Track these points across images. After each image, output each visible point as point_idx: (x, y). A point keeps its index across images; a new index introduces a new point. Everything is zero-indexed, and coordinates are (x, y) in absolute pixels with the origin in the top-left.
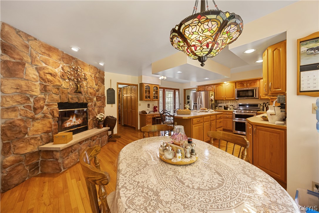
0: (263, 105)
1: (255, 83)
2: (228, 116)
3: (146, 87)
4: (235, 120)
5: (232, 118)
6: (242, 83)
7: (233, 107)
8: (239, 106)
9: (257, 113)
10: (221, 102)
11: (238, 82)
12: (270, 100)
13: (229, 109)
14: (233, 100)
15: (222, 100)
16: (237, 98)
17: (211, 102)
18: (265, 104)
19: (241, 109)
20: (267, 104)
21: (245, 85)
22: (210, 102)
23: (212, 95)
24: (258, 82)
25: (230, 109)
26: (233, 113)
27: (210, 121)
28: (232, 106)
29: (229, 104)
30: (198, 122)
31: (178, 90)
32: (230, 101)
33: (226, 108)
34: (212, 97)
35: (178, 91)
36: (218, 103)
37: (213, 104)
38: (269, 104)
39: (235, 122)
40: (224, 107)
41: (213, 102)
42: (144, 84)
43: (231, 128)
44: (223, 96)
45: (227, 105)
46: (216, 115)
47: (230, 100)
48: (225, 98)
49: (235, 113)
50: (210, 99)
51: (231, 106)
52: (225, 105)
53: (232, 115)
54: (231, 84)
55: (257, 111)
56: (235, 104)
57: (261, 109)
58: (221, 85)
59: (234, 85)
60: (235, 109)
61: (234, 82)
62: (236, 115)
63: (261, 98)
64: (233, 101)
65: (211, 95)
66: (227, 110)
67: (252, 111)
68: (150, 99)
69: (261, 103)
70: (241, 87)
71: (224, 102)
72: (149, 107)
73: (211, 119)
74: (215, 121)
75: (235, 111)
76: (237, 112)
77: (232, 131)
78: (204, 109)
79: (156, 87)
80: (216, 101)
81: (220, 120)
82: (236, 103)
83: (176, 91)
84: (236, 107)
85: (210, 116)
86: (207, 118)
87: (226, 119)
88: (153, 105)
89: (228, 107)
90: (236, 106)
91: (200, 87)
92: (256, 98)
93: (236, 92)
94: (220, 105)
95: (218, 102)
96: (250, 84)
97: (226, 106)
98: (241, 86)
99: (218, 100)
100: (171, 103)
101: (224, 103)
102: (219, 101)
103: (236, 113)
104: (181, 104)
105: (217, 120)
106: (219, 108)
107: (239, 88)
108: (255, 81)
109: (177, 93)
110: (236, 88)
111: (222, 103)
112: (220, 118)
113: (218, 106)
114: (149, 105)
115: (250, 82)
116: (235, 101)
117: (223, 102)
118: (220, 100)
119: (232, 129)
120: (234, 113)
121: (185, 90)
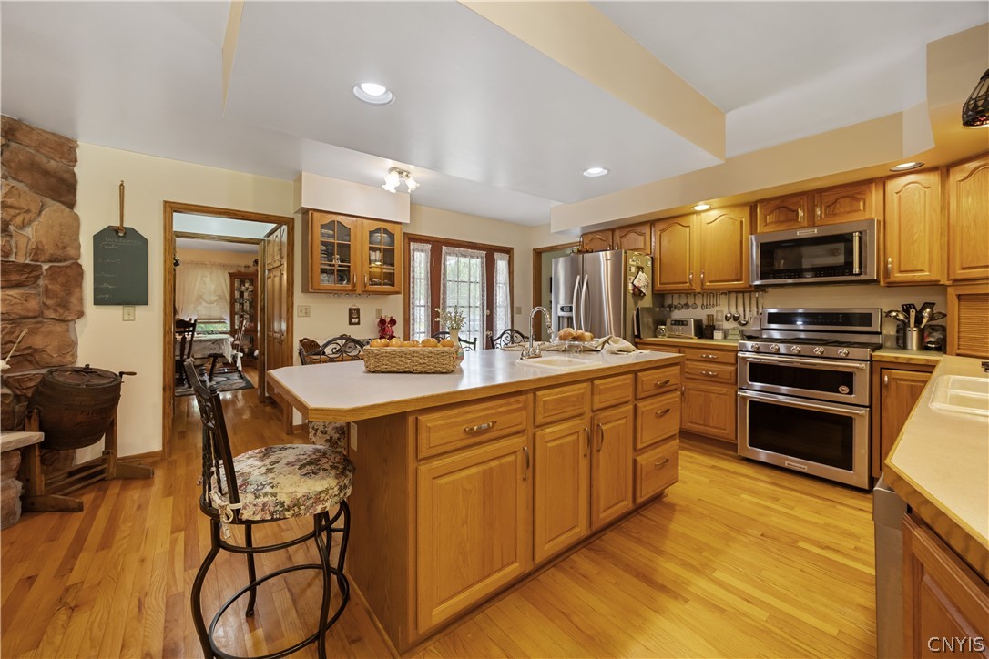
0: (901, 317)
1: (858, 200)
2: (713, 369)
3: (323, 226)
4: (749, 393)
5: (735, 383)
6: (783, 204)
7: (740, 323)
8: (769, 322)
9: (871, 361)
10: (683, 302)
11: (761, 201)
12: (950, 290)
13: (718, 335)
14: (739, 291)
15: (689, 293)
16: (757, 283)
17: (636, 304)
18: (913, 314)
19: (776, 335)
20: (924, 308)
21: (801, 213)
22: (630, 299)
23: (640, 268)
24: (875, 196)
25: (725, 337)
26: (740, 354)
27: (589, 415)
28: (736, 319)
29: (722, 312)
30: (471, 433)
31: (508, 251)
32: (724, 300)
33: (704, 330)
34: (642, 280)
35: (507, 256)
36: (670, 306)
37: (643, 309)
38: (936, 310)
39: (750, 402)
40: (698, 324)
41: (647, 302)
42: (316, 214)
43: (726, 432)
44: (691, 275)
45: (711, 317)
46: (635, 371)
47: (729, 292)
48: (702, 284)
49: (747, 355)
50: (630, 287)
51: (727, 319)
52: (701, 314)
53: (733, 368)
54: (732, 215)
55: (873, 350)
56: (751, 312)
57: (889, 337)
58: (683, 221)
59: (746, 221)
60: (750, 338)
61: (744, 205)
62: (752, 365)
63: (892, 279)
64: (740, 296)
65: (633, 269)
66: (712, 337)
67: (846, 350)
68: (349, 287)
69: (890, 303)
70: (782, 227)
71: (699, 303)
72: (354, 320)
73: (597, 398)
74: (630, 407)
75: (749, 344)
76: (757, 351)
77: (736, 445)
78: (576, 338)
79: (386, 231)
80: (659, 296)
81: (659, 399)
82: (754, 309)
83: (497, 255)
84: (754, 327)
85: (592, 380)
86: (563, 400)
87: (703, 386)
88: (379, 311)
89: (717, 324)
90: (751, 322)
91: (591, 237)
92: (862, 277)
93: (755, 252)
94: (677, 315)
95: (668, 302)
96: (831, 209)
97: (705, 322)
98: (778, 222)
99: (672, 293)
100: (470, 307)
101: (699, 308)
102: (676, 296)
103: (752, 357)
104: (519, 312)
105: (640, 405)
106: (671, 330)
107: (773, 230)
108: (854, 189)
109: (502, 265)
110: (753, 230)
111: (686, 306)
112: (663, 388)
113: (669, 321)
114: (354, 314)
115: (830, 198)
116: (747, 295)
117: (690, 303)
118: (680, 292)
119: (733, 437)
120: (744, 358)
121: (538, 253)
